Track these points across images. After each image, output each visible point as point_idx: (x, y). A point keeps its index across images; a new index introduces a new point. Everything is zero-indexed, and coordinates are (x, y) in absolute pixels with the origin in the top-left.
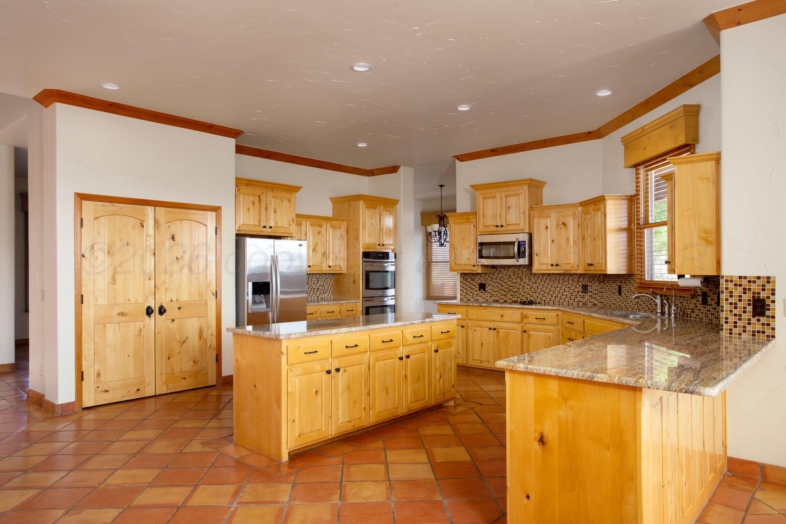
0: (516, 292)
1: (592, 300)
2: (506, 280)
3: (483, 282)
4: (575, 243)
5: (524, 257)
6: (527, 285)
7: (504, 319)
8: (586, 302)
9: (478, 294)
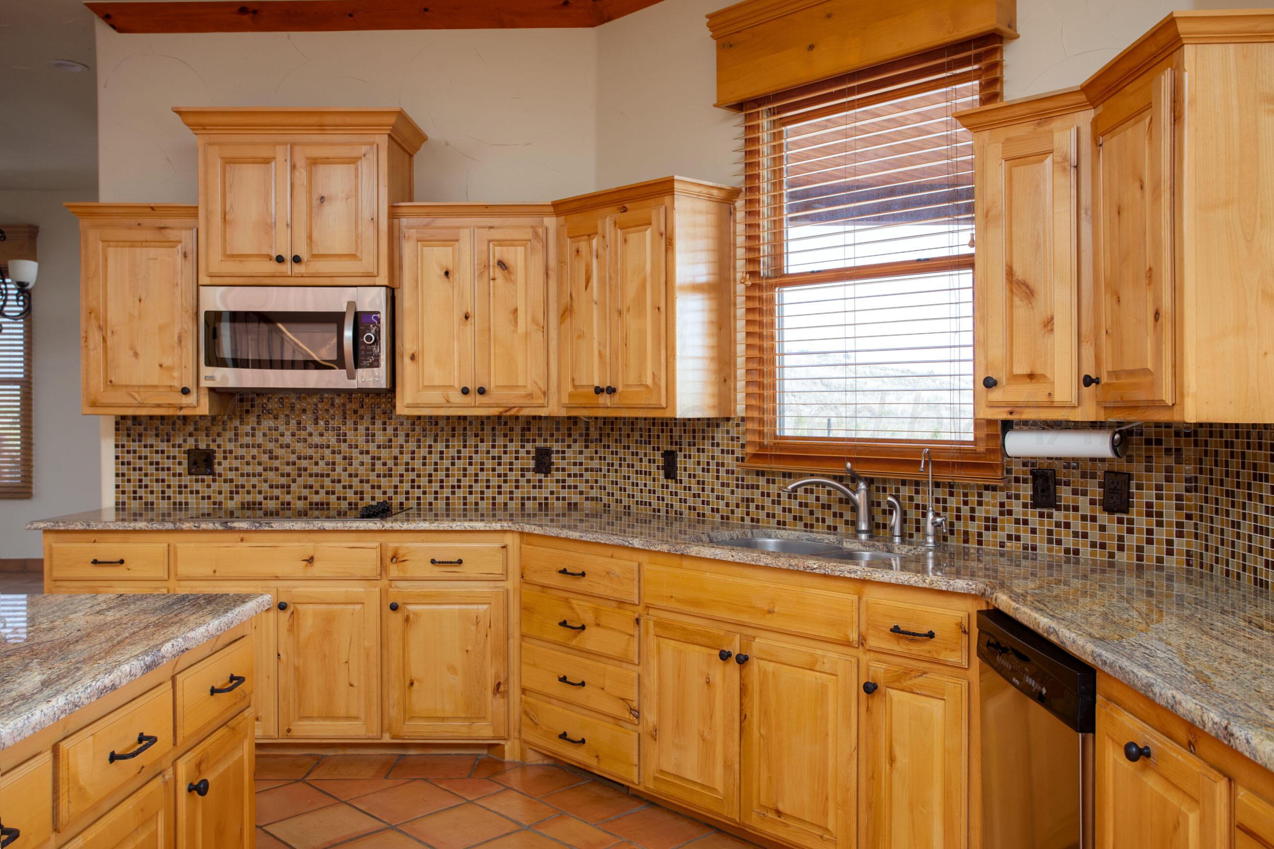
0: (322, 476)
1: (564, 493)
2: (287, 439)
3: (202, 446)
5: (375, 364)
6: (361, 453)
7: (317, 569)
8: (546, 499)
9: (186, 486)
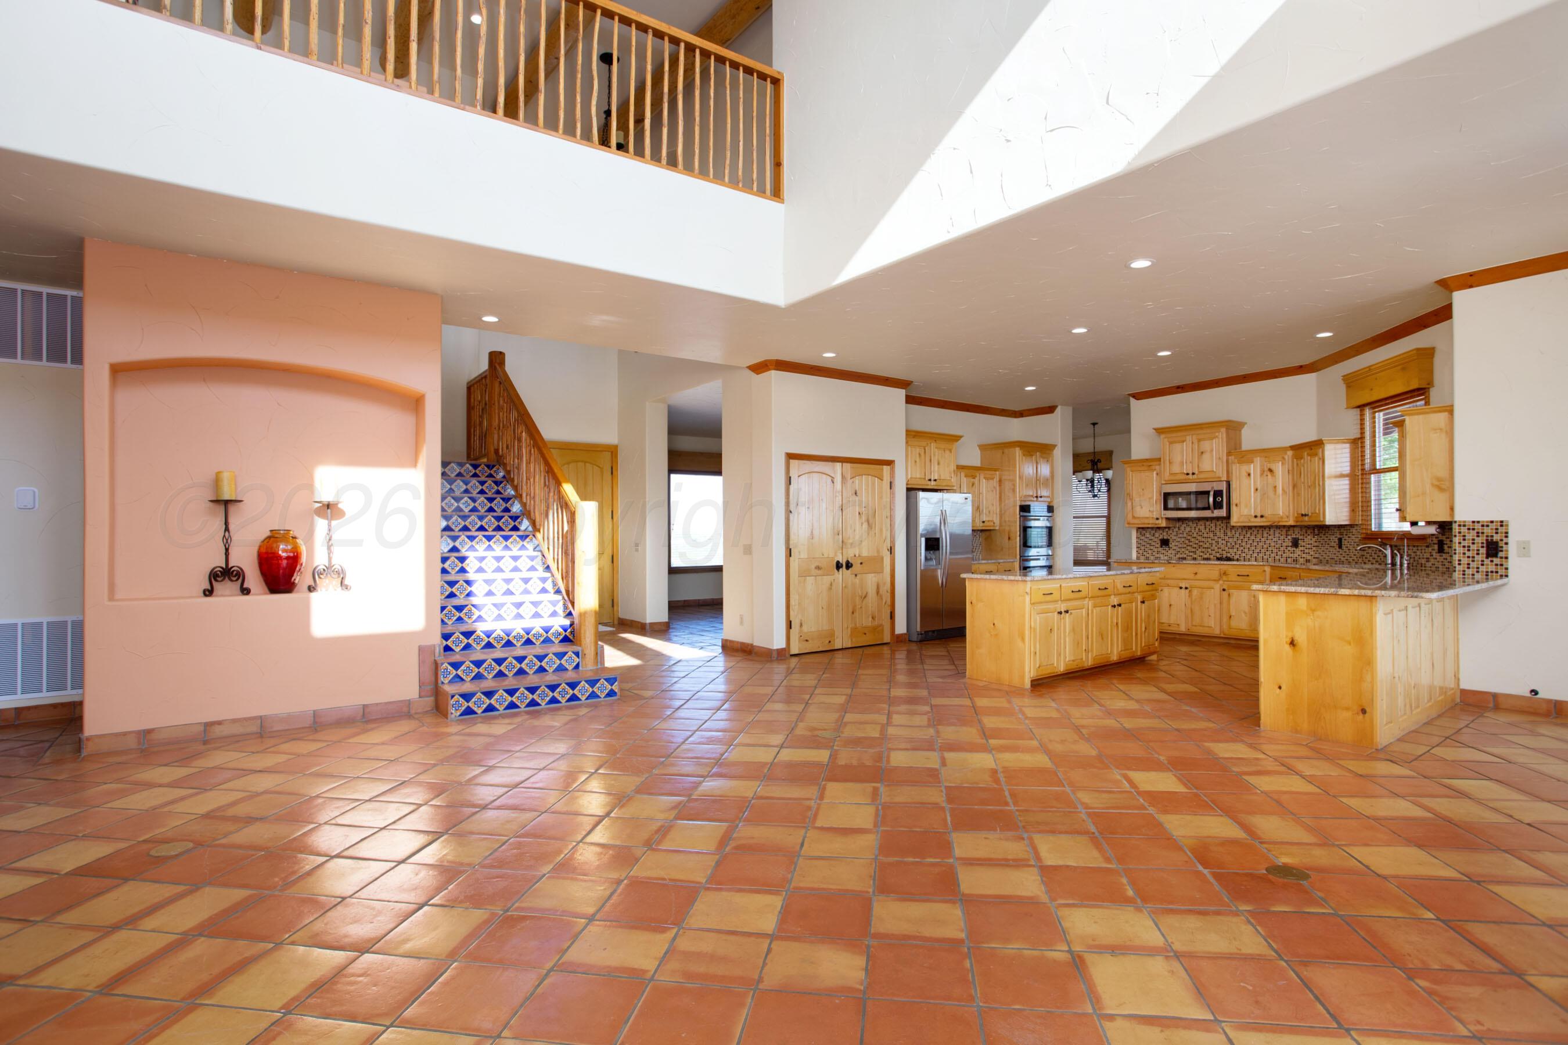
0: (1208, 548)
1: (1305, 556)
2: (1195, 535)
3: (1165, 538)
4: (1285, 491)
5: (1221, 507)
6: (1222, 540)
7: (1198, 576)
8: (1296, 558)
9: (1160, 552)
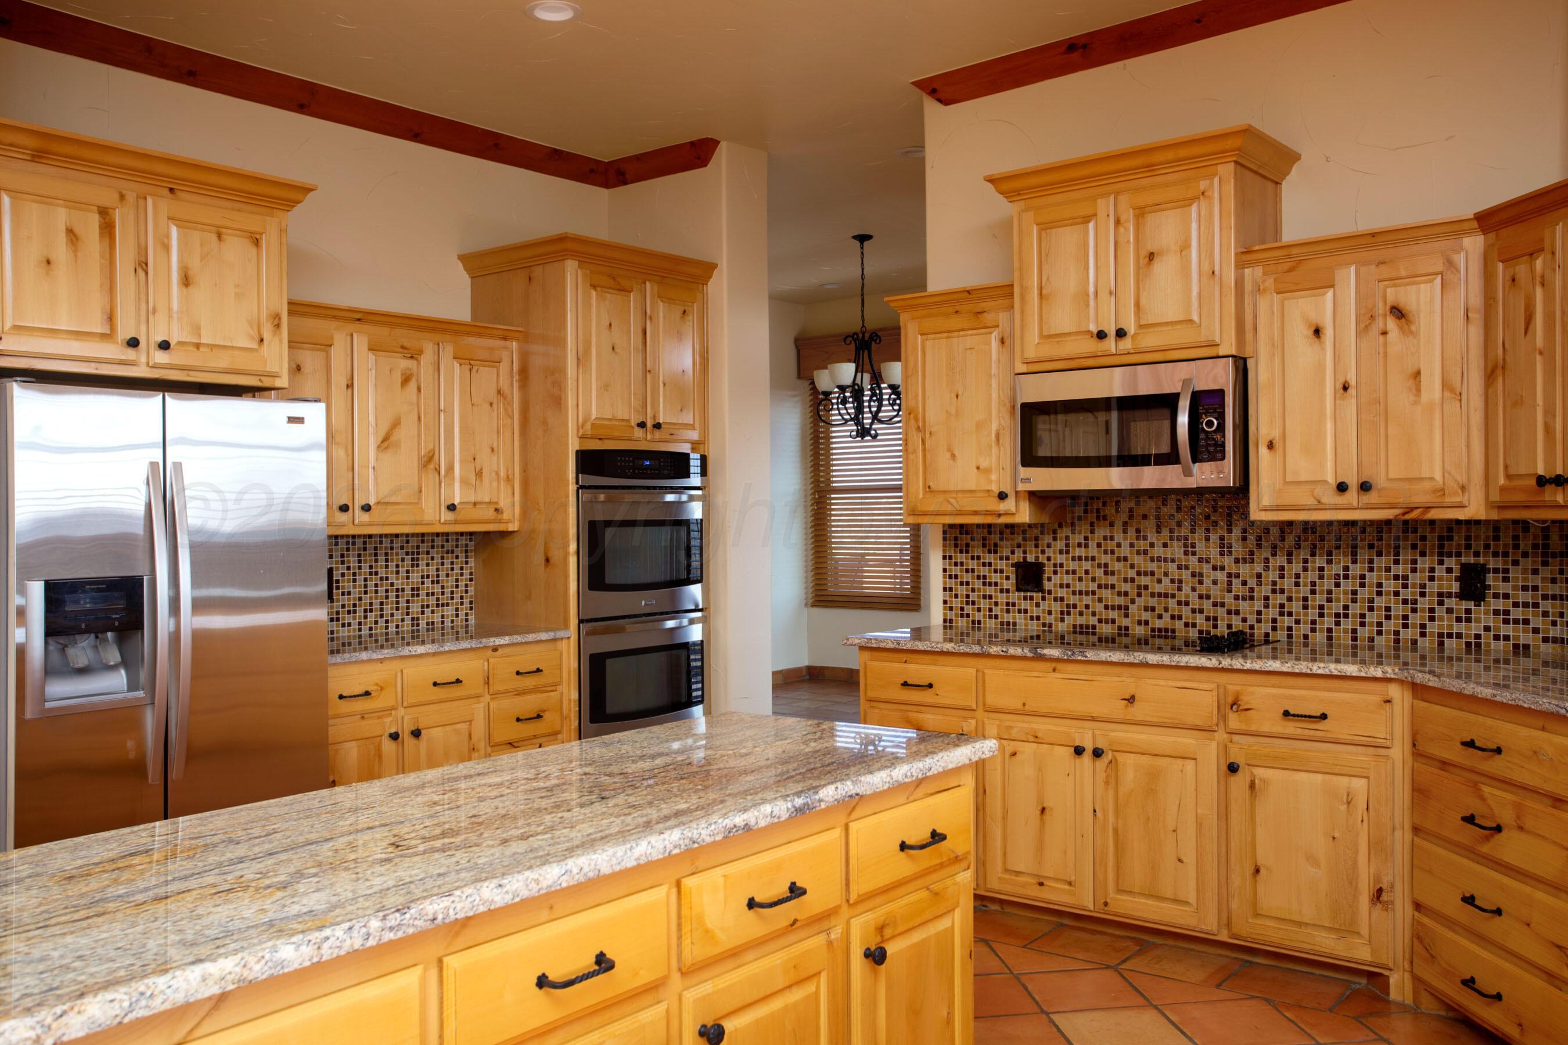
0: (1166, 596)
1: (1509, 630)
2: (1125, 551)
3: (1031, 558)
4: (1452, 390)
5: (1217, 453)
6: (1215, 568)
7: (1138, 712)
8: (1478, 636)
9: (1014, 605)
